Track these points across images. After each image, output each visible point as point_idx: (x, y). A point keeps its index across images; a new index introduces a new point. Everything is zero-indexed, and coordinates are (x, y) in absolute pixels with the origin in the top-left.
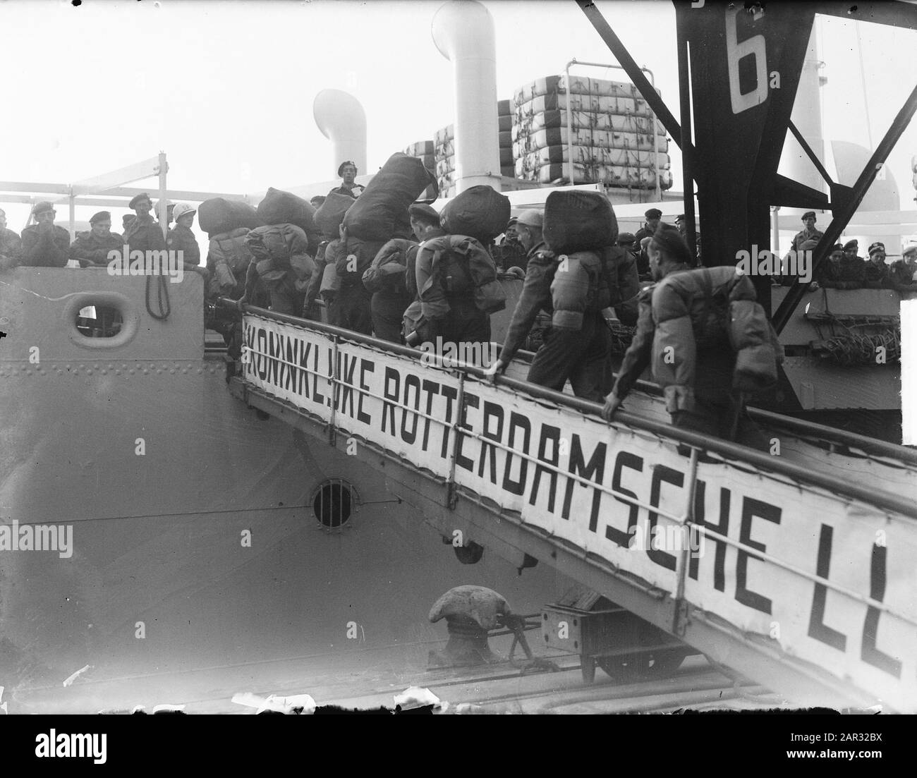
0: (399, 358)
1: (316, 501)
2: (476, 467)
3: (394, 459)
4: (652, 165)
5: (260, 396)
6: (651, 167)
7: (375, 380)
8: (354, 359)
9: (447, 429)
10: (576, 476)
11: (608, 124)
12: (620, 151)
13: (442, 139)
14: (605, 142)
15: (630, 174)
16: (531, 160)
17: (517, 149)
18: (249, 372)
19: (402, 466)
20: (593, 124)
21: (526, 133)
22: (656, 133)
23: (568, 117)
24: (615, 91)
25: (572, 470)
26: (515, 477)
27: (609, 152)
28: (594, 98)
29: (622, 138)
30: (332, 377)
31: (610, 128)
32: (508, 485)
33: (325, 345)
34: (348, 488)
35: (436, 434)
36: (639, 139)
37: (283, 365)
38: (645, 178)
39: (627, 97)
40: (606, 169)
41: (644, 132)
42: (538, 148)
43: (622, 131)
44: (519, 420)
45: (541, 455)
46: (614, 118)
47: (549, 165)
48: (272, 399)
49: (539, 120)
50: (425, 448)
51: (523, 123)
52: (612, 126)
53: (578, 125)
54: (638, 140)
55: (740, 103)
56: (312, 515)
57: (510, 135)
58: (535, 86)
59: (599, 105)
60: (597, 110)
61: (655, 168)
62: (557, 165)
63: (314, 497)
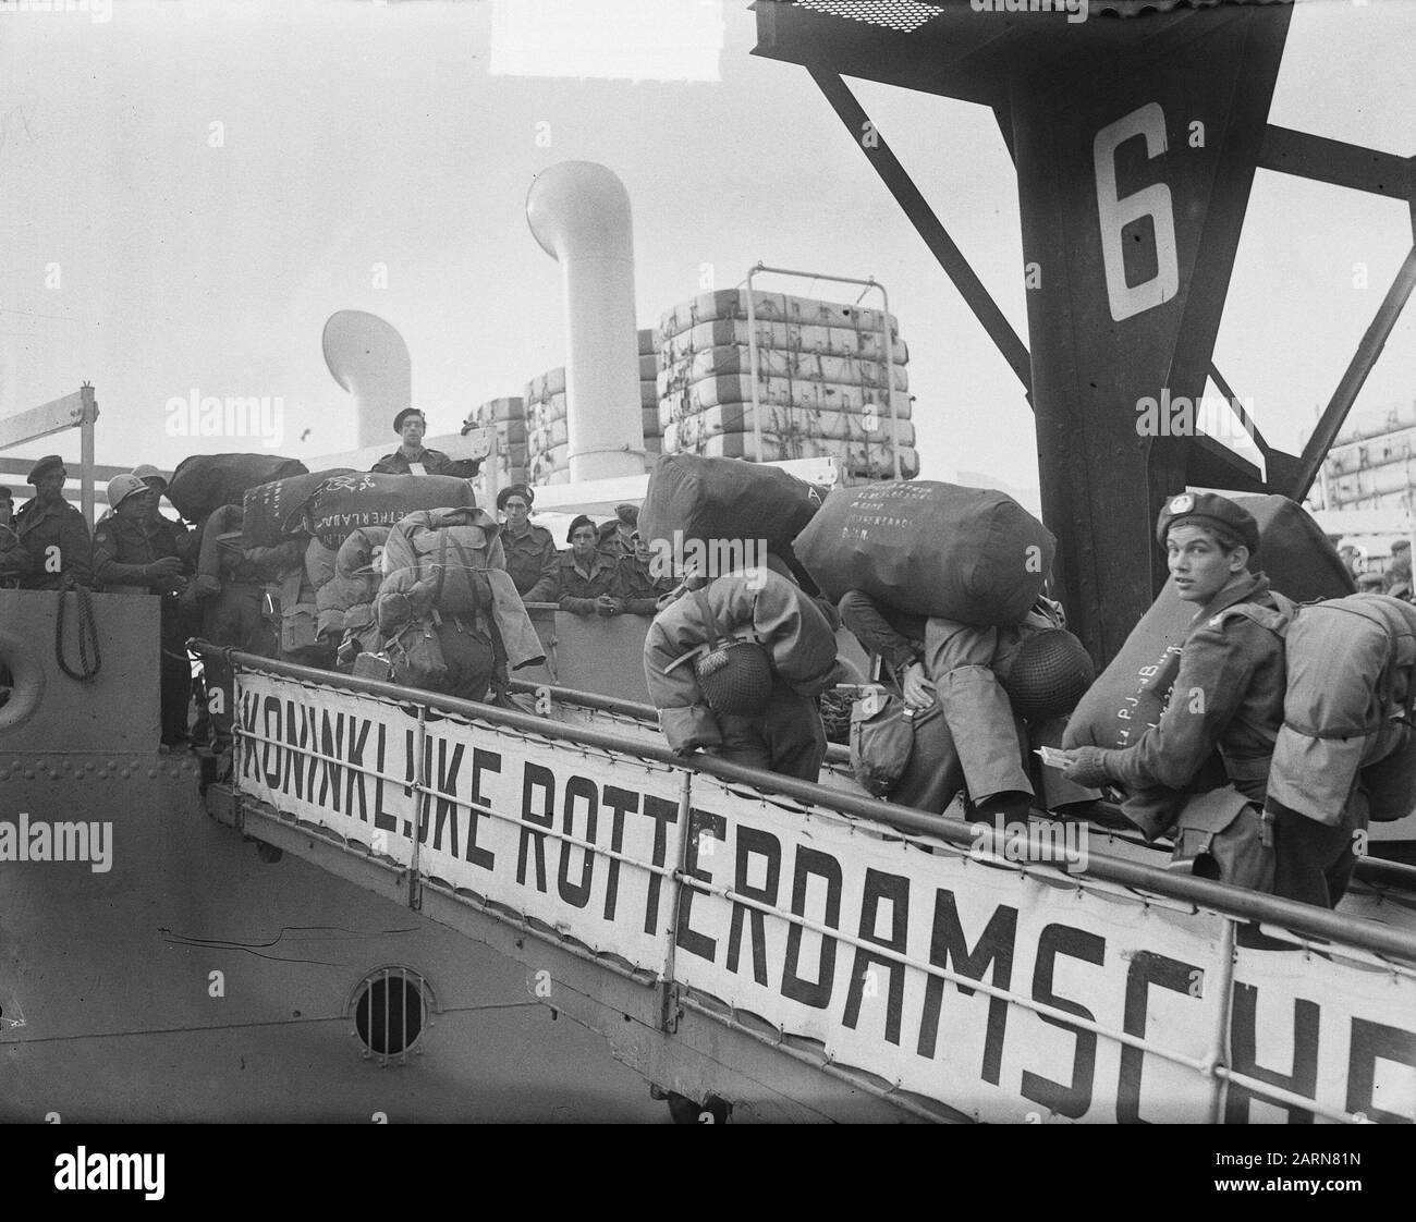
0: (552, 746)
1: (359, 1008)
2: (722, 952)
3: (545, 935)
4: (888, 438)
5: (266, 819)
6: (885, 442)
7: (503, 788)
8: (460, 749)
9: (656, 879)
10: (948, 972)
11: (816, 370)
12: (836, 414)
13: (538, 393)
14: (812, 399)
15: (853, 452)
16: (690, 428)
17: (667, 409)
18: (246, 775)
19: (562, 949)
20: (793, 371)
21: (682, 383)
22: (892, 386)
23: (752, 357)
24: (827, 317)
25: (937, 958)
26: (808, 971)
27: (819, 416)
28: (793, 328)
29: (838, 394)
30: (414, 782)
31: (819, 377)
32: (793, 988)
33: (398, 723)
34: (416, 984)
35: (633, 889)
36: (866, 394)
37: (314, 760)
38: (876, 459)
39: (844, 327)
40: (815, 444)
41: (874, 385)
42: (704, 408)
43: (837, 382)
44: (813, 861)
45: (867, 928)
46: (824, 359)
47: (721, 437)
48: (292, 824)
49: (704, 361)
50: (609, 914)
51: (677, 367)
52: (822, 374)
53: (769, 371)
54: (864, 398)
55: (1124, 302)
56: (353, 1033)
57: (654, 387)
58: (696, 307)
59: (799, 339)
60: (797, 347)
61: (891, 444)
62: (735, 435)
63: (356, 1000)
